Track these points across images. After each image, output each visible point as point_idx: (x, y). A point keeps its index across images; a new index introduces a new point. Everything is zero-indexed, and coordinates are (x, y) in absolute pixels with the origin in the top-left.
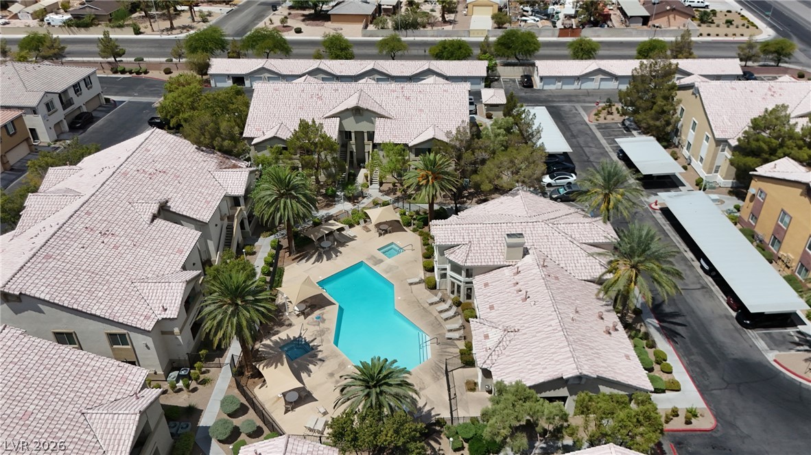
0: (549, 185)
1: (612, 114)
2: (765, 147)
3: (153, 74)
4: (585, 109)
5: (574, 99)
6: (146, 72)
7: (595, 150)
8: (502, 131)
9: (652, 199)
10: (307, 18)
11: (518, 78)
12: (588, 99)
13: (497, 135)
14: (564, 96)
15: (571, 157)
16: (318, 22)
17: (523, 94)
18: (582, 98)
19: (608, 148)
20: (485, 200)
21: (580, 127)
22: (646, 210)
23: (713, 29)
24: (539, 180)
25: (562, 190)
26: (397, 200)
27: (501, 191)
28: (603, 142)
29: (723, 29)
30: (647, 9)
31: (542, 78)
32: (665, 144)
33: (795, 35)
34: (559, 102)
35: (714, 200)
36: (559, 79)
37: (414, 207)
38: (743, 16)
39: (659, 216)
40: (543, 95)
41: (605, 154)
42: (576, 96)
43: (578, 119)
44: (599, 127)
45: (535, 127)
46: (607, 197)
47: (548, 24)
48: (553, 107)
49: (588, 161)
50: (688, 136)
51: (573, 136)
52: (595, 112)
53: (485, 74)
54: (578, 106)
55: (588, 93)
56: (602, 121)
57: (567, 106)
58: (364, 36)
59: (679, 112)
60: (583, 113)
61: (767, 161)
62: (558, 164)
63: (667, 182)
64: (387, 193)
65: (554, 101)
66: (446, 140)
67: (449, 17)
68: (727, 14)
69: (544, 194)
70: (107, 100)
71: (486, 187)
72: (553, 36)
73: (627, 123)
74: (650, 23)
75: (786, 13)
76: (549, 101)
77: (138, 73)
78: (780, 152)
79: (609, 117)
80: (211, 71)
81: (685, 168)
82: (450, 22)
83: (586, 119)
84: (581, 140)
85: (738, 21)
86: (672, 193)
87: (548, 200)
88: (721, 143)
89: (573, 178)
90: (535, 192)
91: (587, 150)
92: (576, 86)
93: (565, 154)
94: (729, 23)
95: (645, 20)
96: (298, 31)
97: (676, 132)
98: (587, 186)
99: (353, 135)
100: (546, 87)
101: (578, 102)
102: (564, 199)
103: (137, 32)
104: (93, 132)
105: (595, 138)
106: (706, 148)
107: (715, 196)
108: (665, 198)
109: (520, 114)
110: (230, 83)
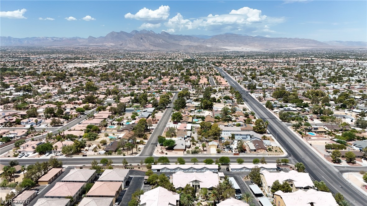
0: (236, 196)
1: (248, 178)
2: (276, 188)
3: (135, 169)
4: (242, 177)
5: (239, 174)
6: (134, 168)
7: (245, 188)
8: (225, 184)
9: (257, 199)
10: (167, 149)
11: (225, 168)
12: (243, 174)
13: (224, 185)
14: (237, 173)
15: (240, 190)
16: (170, 151)
17: (227, 173)
18: (241, 174)
19: (248, 187)
20: (224, 200)
21: (241, 182)
22: (256, 201)
23: (272, 153)
24: (235, 195)
25: (239, 197)
26: (205, 200)
27: (227, 198)
28: (247, 186)
29: (275, 153)
30: (255, 147)
31: (231, 169)
32: (260, 186)
33: (292, 154)
34: (236, 175)
35: (269, 199)
36: (235, 169)
37: (210, 202)
38: (280, 148)
39: (259, 202)
40: (232, 173)
41: (247, 189)
42: (240, 173)
43: (241, 180)
44: (246, 182)
45: (232, 184)
46: (247, 199)
47: (231, 152)
48: (235, 177)
49: (244, 190)
50: (264, 185)
51: (240, 184)
52: (244, 178)
53: (218, 168)
54: (240, 176)
55: (243, 173)
56: (246, 180)
57: (238, 176)
58: (184, 155)
59: (261, 179)
60: (242, 178)
61: (277, 191)
62: (238, 191)
63: (260, 195)
64: (203, 199)
65: (235, 175)
66: (215, 187)
67: (205, 148)
68: (276, 147)
69: (236, 198)
70: (130, 177)
71: (225, 197)
72: (232, 155)
73: (252, 181)
74: (256, 151)
75: (291, 147)
76: (233, 175)
77: (132, 168)
78: (279, 189)
79: (248, 179)
80: (152, 168)
81: (264, 192)
82: (205, 150)
83: (243, 180)
84: (242, 185)
85: (279, 150)
86: (261, 197)
87: (236, 199)
88: (269, 187)
89: (241, 195)
90: (234, 198)
91: (243, 188)
92: (240, 171)
93: (239, 189)
94: (276, 151)
95: (255, 150)
96: (166, 154)
97: (262, 183)
98: (243, 197)
99: (194, 186)
100: (232, 171)
101: (241, 175)
102: (240, 199)
103: (124, 155)
104: (131, 186)
105: (245, 185)
106: (267, 187)
107: (269, 198)
108: (259, 199)
109: (228, 180)
110: (156, 171)
